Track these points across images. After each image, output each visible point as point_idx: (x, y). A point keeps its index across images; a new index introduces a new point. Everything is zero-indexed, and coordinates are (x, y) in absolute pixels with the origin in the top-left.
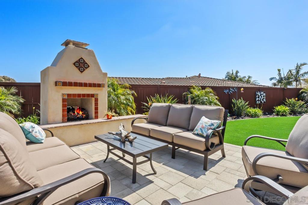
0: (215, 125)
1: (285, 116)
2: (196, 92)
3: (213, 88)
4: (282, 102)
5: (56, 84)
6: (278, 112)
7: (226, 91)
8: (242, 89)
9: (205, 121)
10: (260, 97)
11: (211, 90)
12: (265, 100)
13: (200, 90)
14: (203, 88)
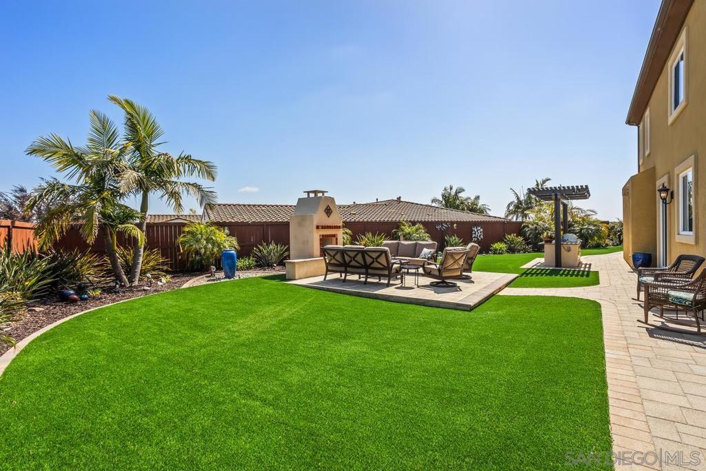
0: (432, 252)
1: (501, 253)
2: (407, 229)
3: (421, 222)
4: (501, 239)
5: (318, 227)
6: (496, 250)
7: (438, 227)
8: (455, 225)
9: (426, 251)
10: (477, 233)
11: (421, 226)
12: (482, 237)
13: (410, 226)
14: (414, 223)
